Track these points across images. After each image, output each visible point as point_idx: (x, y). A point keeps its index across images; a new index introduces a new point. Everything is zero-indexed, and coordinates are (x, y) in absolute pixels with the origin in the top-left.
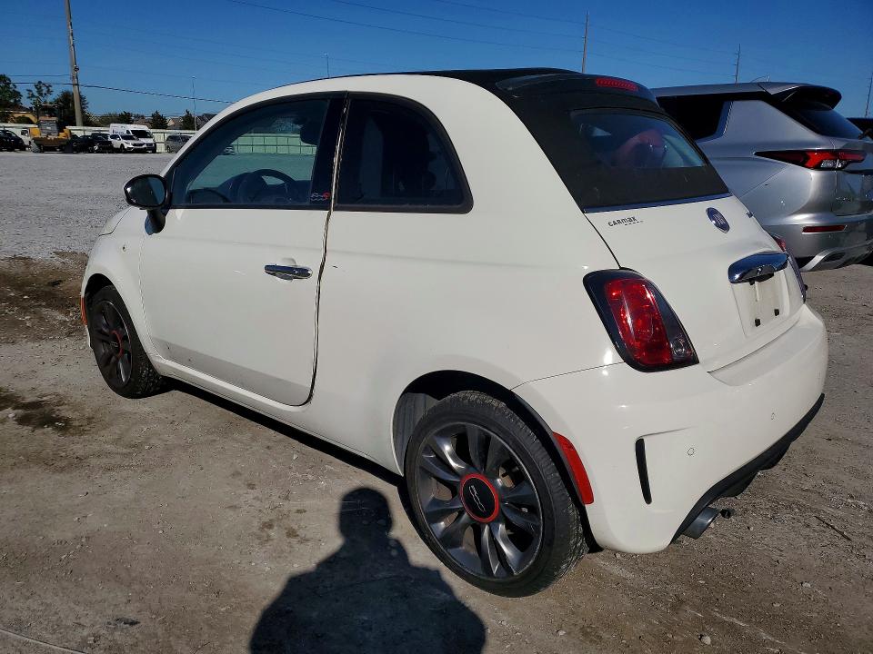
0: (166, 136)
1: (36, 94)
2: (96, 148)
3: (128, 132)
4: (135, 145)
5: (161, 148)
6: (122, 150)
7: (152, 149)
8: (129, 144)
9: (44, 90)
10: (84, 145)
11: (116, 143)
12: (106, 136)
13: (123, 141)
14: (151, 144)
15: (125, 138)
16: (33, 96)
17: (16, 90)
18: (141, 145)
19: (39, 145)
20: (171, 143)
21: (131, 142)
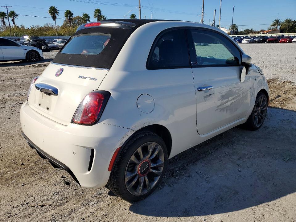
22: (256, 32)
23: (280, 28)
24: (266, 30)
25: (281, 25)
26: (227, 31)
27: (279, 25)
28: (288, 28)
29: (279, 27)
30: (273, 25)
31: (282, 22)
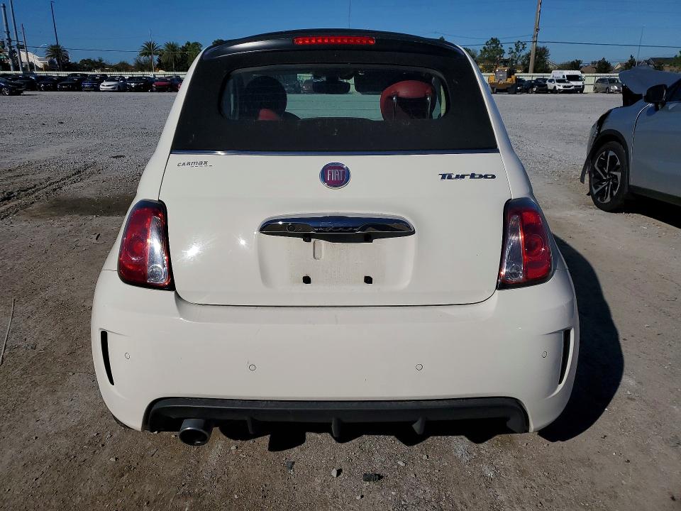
0: (597, 78)
1: (515, 51)
2: (535, 89)
3: (564, 76)
4: (565, 87)
5: (589, 89)
6: (554, 91)
7: (580, 90)
8: (560, 87)
9: (521, 46)
10: (526, 88)
11: (550, 86)
12: (545, 80)
13: (556, 84)
14: (580, 86)
15: (559, 81)
16: (512, 52)
17: (502, 48)
18: (570, 87)
19: (493, 88)
20: (599, 85)
21: (562, 84)
22: (110, 67)
23: (159, 61)
24: (132, 63)
25: (160, 55)
26: (39, 60)
27: (157, 54)
28: (175, 60)
29: (156, 58)
30: (145, 54)
31: (161, 48)
